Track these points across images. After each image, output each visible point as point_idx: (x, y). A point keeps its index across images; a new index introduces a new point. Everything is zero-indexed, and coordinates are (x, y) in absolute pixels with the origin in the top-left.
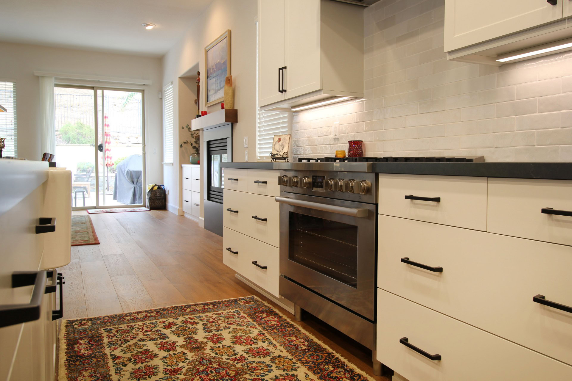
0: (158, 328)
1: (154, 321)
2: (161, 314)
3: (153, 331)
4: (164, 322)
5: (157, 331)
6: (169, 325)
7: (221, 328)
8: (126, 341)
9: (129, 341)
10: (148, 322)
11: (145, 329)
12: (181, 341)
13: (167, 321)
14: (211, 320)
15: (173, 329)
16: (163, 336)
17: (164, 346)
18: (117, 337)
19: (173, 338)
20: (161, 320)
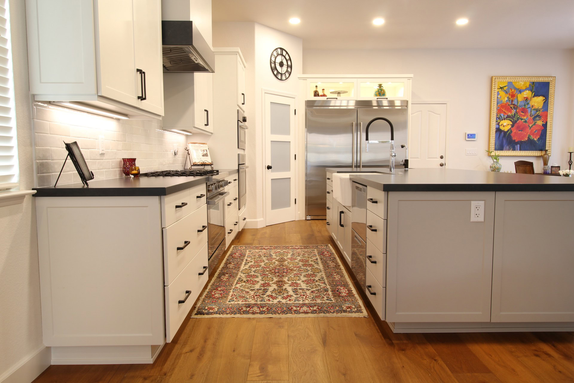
0: (296, 296)
1: (297, 302)
2: (289, 308)
3: (300, 295)
4: (290, 300)
5: (297, 294)
6: (288, 297)
7: (256, 290)
8: (318, 290)
9: (316, 290)
10: (301, 302)
11: (304, 297)
12: (286, 286)
13: (287, 301)
14: (256, 297)
15: (286, 294)
16: (295, 291)
17: (297, 285)
18: (324, 294)
19: (290, 289)
20: (291, 302)
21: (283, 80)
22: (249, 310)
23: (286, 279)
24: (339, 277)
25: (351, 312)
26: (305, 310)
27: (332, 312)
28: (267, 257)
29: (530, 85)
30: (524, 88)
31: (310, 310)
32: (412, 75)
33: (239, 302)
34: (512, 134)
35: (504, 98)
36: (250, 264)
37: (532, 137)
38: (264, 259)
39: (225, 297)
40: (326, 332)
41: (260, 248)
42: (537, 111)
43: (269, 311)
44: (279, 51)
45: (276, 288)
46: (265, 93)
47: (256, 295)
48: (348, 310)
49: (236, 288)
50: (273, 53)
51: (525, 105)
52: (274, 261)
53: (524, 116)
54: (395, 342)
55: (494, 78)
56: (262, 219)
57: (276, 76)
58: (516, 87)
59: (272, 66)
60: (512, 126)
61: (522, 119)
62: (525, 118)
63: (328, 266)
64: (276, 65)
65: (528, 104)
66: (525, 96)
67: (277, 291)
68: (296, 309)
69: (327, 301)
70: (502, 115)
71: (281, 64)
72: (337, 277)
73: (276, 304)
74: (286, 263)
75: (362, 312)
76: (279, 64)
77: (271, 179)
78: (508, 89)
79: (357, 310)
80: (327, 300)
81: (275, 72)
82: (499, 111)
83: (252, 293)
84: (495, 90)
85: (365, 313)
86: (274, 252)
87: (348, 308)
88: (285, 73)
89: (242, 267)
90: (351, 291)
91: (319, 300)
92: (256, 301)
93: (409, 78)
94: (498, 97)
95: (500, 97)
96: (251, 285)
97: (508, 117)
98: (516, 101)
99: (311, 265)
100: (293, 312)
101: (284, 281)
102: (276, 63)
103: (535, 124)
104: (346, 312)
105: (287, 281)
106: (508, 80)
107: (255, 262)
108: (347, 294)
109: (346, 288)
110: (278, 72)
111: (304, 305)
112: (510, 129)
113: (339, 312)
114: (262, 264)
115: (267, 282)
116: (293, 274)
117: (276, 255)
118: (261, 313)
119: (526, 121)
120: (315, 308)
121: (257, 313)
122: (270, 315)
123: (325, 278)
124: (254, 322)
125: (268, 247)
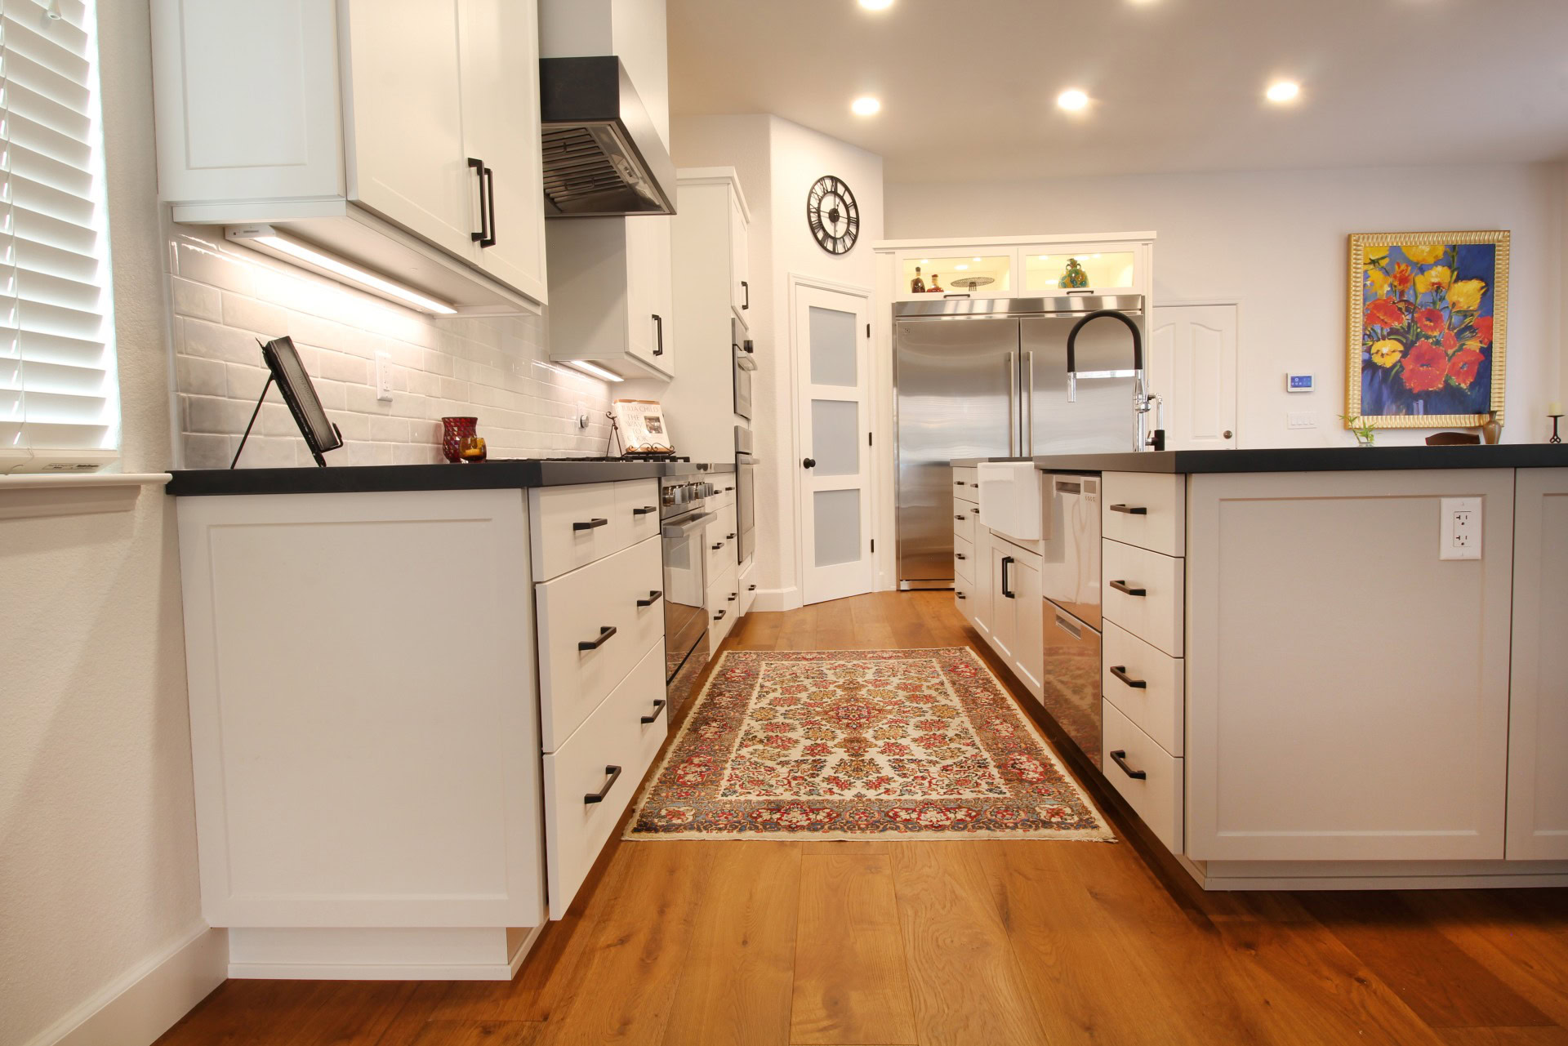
0: (901, 780)
1: (907, 797)
2: (887, 814)
3: (912, 777)
4: (887, 791)
5: (905, 776)
6: (880, 783)
7: (793, 764)
8: (960, 764)
9: (955, 763)
10: (919, 797)
11: (926, 783)
12: (872, 753)
13: (880, 794)
14: (794, 783)
15: (876, 775)
16: (898, 766)
17: (900, 750)
18: (977, 775)
19: (882, 761)
20: (892, 797)
21: (838, 254)
22: (778, 819)
23: (868, 734)
24: (1011, 730)
25: (1061, 826)
26: (934, 820)
27: (1011, 825)
28: (813, 678)
29: (1445, 253)
30: (1431, 260)
31: (948, 819)
32: (1153, 234)
33: (749, 797)
34: (1405, 375)
35: (1382, 287)
36: (772, 696)
37: (1454, 381)
38: (807, 682)
39: (712, 782)
40: (1003, 886)
41: (794, 656)
42: (1465, 316)
43: (835, 820)
44: (828, 183)
45: (846, 757)
46: (797, 284)
47: (795, 778)
48: (1053, 820)
49: (739, 759)
50: (813, 188)
51: (1434, 303)
52: (832, 688)
53: (1433, 329)
54: (1216, 918)
55: (1353, 238)
56: (794, 588)
57: (821, 243)
58: (1411, 258)
59: (813, 219)
60: (1404, 354)
61: (1427, 337)
62: (1436, 333)
63: (974, 701)
64: (822, 218)
65: (1442, 299)
66: (1435, 280)
67: (850, 766)
68: (908, 817)
69: (991, 795)
70: (1378, 328)
71: (834, 216)
72: (1005, 730)
73: (851, 801)
74: (864, 692)
75: (1096, 827)
76: (827, 215)
77: (815, 492)
78: (1391, 263)
79: (1081, 820)
80: (990, 790)
81: (820, 235)
82: (1370, 318)
83: (783, 771)
84: (1359, 267)
85: (1104, 830)
86: (829, 667)
87: (1053, 816)
88: (842, 237)
89: (753, 704)
90: (1052, 765)
91: (968, 790)
92: (796, 793)
93: (1145, 242)
94: (1365, 285)
95: (1372, 283)
96: (779, 750)
97: (1393, 332)
98: (1411, 292)
99: (928, 698)
100: (902, 826)
101: (865, 740)
102: (822, 214)
103: (1461, 348)
104: (1051, 827)
105: (873, 740)
106: (1391, 241)
107: (785, 690)
108: (1041, 774)
109: (1036, 759)
110: (827, 235)
111: (928, 804)
112: (1399, 361)
113: (1030, 826)
114: (803, 696)
115: (819, 742)
116: (885, 721)
117: (835, 674)
118: (813, 827)
119: (1437, 343)
120: (961, 815)
121: (802, 828)
122: (838, 835)
123: (972, 731)
124: (796, 853)
125: (814, 655)
